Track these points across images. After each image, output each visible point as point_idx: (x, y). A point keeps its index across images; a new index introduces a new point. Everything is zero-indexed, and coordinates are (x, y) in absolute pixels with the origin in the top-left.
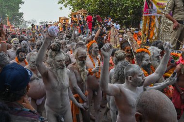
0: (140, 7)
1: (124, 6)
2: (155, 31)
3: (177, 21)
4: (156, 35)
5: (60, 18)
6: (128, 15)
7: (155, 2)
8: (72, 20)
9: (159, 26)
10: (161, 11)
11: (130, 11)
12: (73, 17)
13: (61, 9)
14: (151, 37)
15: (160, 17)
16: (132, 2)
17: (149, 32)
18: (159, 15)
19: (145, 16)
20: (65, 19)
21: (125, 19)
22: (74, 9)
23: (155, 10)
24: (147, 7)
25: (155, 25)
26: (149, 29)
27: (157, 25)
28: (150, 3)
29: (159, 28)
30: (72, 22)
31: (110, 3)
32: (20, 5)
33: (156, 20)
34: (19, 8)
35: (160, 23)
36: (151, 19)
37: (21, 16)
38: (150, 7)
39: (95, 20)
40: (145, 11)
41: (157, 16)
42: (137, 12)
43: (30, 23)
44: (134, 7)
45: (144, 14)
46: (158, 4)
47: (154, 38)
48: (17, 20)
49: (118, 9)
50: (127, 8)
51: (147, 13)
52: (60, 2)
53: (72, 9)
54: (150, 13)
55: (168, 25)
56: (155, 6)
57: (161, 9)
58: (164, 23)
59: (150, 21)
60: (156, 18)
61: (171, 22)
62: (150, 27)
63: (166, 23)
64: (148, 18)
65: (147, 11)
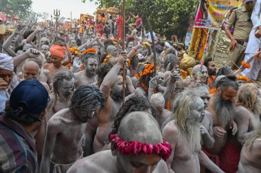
0: (188, 14)
1: (168, 10)
2: (206, 47)
4: (207, 54)
5: (82, 15)
6: (171, 22)
7: (211, 10)
9: (213, 43)
11: (175, 18)
13: (84, 2)
14: (199, 56)
15: (216, 31)
16: (179, 6)
17: (198, 51)
18: (213, 29)
19: (196, 28)
20: (88, 18)
21: (167, 27)
22: (102, 5)
24: (200, 16)
29: (211, 46)
31: (150, 4)
36: (203, 33)
37: (29, 6)
38: (204, 17)
40: (198, 21)
42: (183, 20)
43: (40, 16)
44: (181, 14)
45: (196, 25)
46: (214, 14)
48: (23, 10)
49: (160, 13)
50: (172, 12)
51: (199, 25)
53: (99, 4)
54: (203, 25)
55: (224, 44)
56: (210, 16)
57: (216, 20)
58: (219, 41)
59: (202, 36)
61: (229, 41)
62: (200, 43)
63: (223, 41)
64: (200, 31)
65: (200, 21)
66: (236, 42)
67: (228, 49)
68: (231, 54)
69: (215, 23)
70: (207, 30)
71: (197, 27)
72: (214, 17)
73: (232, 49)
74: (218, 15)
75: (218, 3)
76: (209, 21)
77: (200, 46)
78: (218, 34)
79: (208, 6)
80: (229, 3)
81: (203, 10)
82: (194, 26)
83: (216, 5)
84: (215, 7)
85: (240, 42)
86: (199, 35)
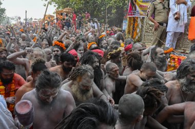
0: (122, 8)
1: (108, 6)
2: (138, 30)
4: (139, 34)
5: (45, 16)
6: (111, 14)
7: (138, 4)
9: (142, 26)
11: (114, 11)
14: (134, 36)
15: (143, 18)
16: (115, 2)
17: (133, 33)
18: (141, 16)
19: (129, 17)
20: (50, 17)
21: (108, 18)
22: (59, 7)
25: (138, 26)
26: (133, 29)
27: (140, 26)
28: (134, 4)
31: (94, 2)
33: (139, 20)
34: (1, 4)
36: (135, 20)
37: (3, 12)
38: (134, 9)
40: (130, 12)
42: (120, 12)
43: (13, 19)
44: (117, 8)
45: (129, 15)
46: (141, 6)
47: (137, 38)
50: (111, 8)
51: (131, 15)
53: (57, 7)
54: (134, 15)
55: (150, 26)
56: (138, 8)
57: (142, 11)
58: (146, 25)
59: (134, 22)
61: (153, 24)
62: (133, 27)
63: (149, 24)
64: (132, 19)
65: (132, 12)
66: (158, 24)
67: (153, 30)
68: (156, 33)
69: (142, 13)
70: (137, 18)
72: (141, 9)
73: (156, 30)
74: (144, 6)
76: (138, 12)
77: (134, 29)
78: (145, 20)
79: (136, 1)
81: (133, 4)
82: (128, 16)
84: (141, 2)
85: (161, 24)
86: (132, 22)
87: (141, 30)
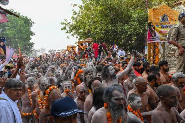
0: (143, 34)
1: (128, 34)
2: (160, 56)
3: (182, 47)
5: (68, 47)
6: (132, 41)
7: (157, 30)
8: (79, 48)
10: (163, 38)
11: (134, 38)
12: (80, 45)
13: (68, 38)
14: (156, 62)
15: (164, 43)
16: (135, 29)
18: (162, 42)
19: (150, 44)
20: (73, 47)
21: (129, 45)
22: (81, 38)
23: (158, 37)
25: (159, 51)
26: (154, 55)
27: (161, 51)
28: (152, 31)
29: (164, 54)
30: (79, 50)
31: (114, 31)
32: (31, 36)
33: (160, 46)
34: (30, 39)
35: (164, 49)
36: (155, 46)
37: (32, 46)
38: (153, 35)
39: (101, 47)
41: (160, 43)
42: (140, 38)
43: (39, 51)
44: (137, 34)
46: (160, 32)
48: (28, 50)
49: (122, 37)
50: (131, 35)
51: (151, 41)
52: (67, 32)
54: (153, 40)
57: (163, 36)
58: (168, 49)
60: (160, 45)
61: (175, 48)
62: (154, 53)
63: (170, 49)
65: (151, 38)
70: (158, 43)
71: (150, 42)
72: (161, 34)
75: (161, 25)
78: (166, 44)
79: (154, 28)
80: (169, 24)
82: (148, 42)
83: (160, 26)
84: (159, 28)
86: (153, 47)
87: (163, 55)
